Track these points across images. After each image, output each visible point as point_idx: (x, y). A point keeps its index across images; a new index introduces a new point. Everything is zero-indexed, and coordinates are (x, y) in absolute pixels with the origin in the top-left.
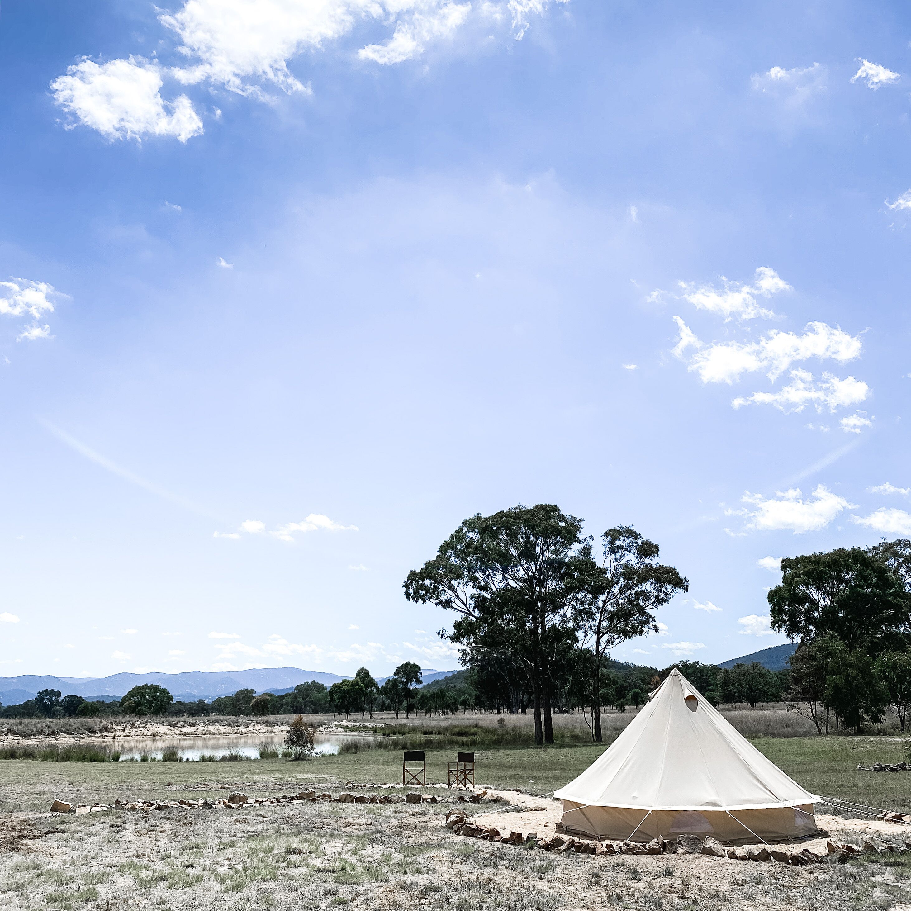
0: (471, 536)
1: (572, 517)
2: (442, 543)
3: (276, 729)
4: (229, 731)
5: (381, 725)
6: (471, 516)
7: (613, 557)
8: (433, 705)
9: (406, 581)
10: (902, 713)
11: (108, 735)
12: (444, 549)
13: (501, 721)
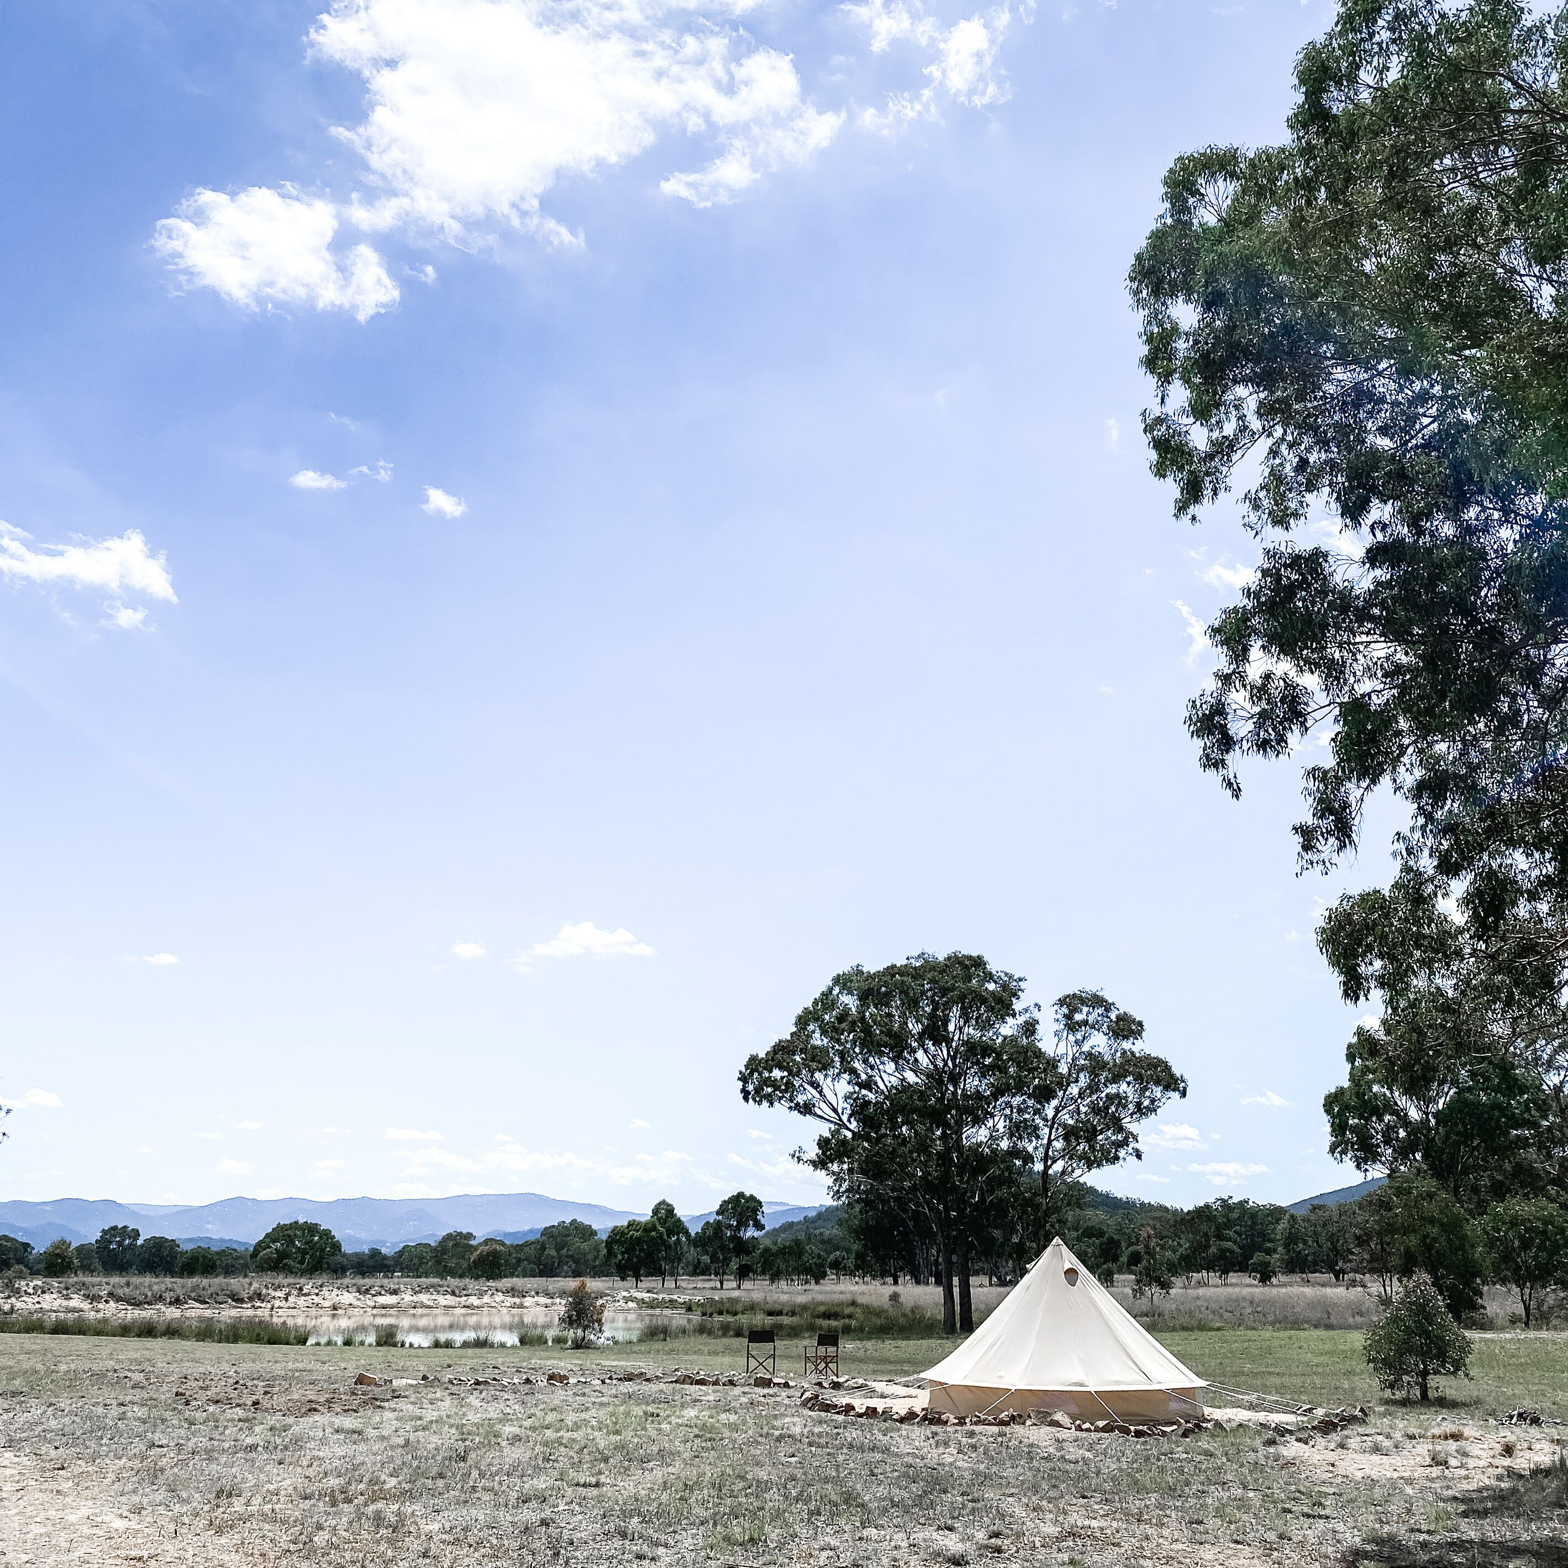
0: (846, 1002)
1: (1006, 974)
2: (799, 1011)
3: (528, 1301)
4: (453, 1304)
5: (698, 1298)
6: (847, 969)
7: (1071, 1038)
8: (783, 1267)
9: (744, 1070)
10: (1527, 1297)
11: (263, 1305)
12: (802, 1021)
13: (895, 1297)
